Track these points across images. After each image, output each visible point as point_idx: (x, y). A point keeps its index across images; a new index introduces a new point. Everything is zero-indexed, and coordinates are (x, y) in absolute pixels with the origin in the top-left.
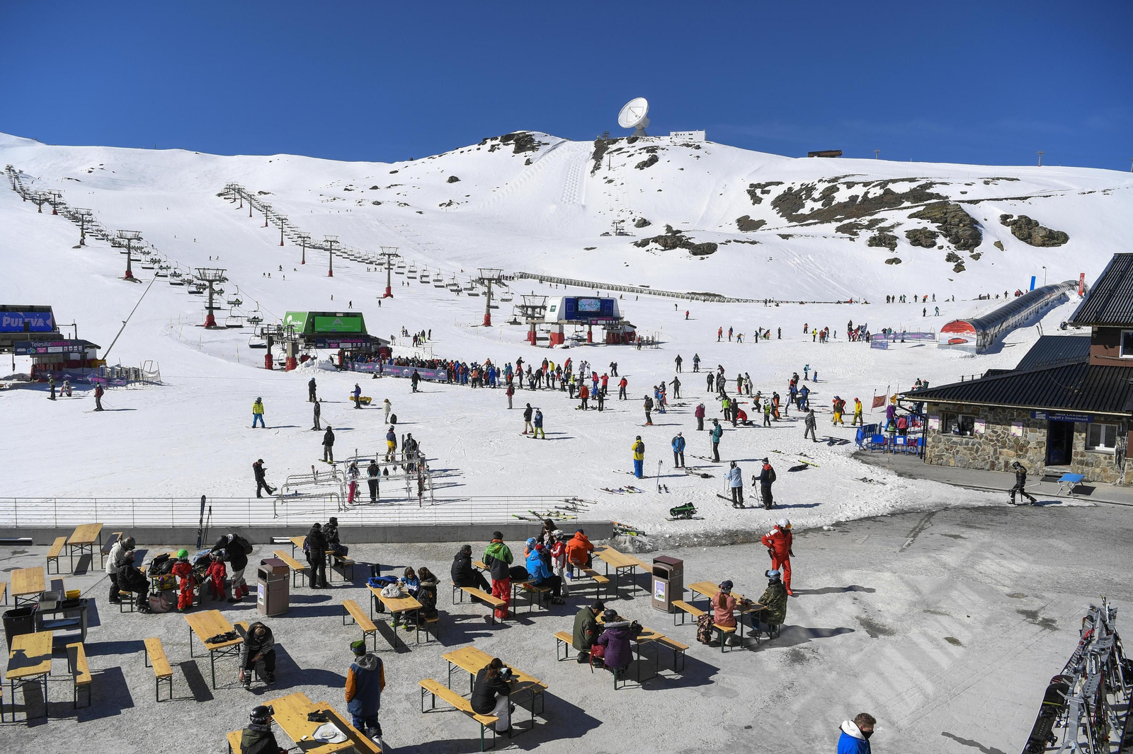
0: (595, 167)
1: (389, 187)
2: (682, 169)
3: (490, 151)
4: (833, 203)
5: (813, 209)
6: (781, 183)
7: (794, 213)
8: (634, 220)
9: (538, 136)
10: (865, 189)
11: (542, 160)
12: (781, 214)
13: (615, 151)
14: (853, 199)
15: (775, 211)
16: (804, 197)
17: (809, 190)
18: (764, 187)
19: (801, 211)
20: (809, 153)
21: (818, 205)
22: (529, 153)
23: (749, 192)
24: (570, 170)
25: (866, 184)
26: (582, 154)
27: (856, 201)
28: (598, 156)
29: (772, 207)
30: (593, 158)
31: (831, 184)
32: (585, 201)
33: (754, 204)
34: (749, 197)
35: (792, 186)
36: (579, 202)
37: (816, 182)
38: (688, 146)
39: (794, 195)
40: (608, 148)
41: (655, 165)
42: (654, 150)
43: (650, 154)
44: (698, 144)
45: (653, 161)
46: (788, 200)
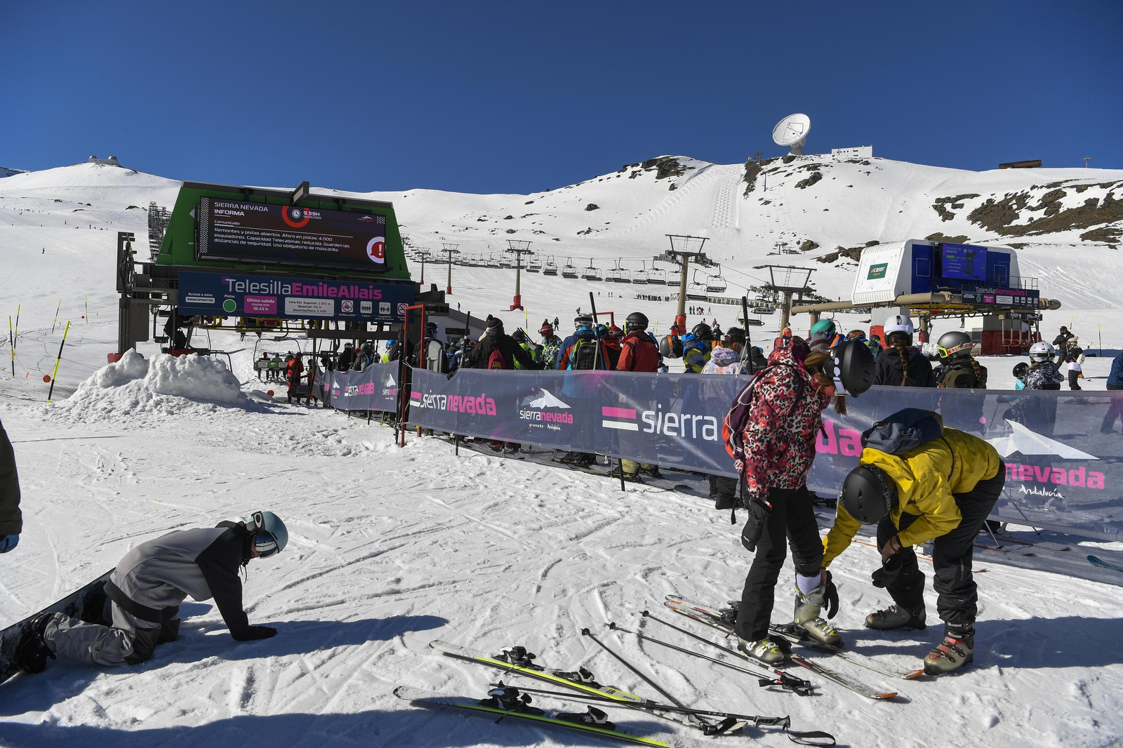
0: (748, 189)
1: (525, 217)
2: (851, 186)
3: (630, 178)
4: (1061, 210)
5: (1031, 219)
6: (977, 195)
7: (1006, 226)
8: (798, 243)
9: (683, 160)
10: (1107, 191)
11: (688, 184)
12: (986, 227)
13: (770, 171)
14: (1091, 203)
15: (976, 226)
16: (1015, 207)
17: (1022, 200)
18: (956, 202)
19: (1014, 223)
21: (1040, 214)
22: (673, 178)
23: (935, 207)
24: (720, 193)
25: (1103, 186)
26: (733, 177)
27: (1096, 205)
28: (750, 177)
29: (970, 222)
30: (745, 180)
31: (1052, 189)
32: (739, 224)
33: (944, 220)
34: (937, 213)
35: (993, 197)
36: (732, 226)
37: (1027, 189)
38: (854, 162)
39: (998, 206)
40: (761, 170)
41: (819, 182)
42: (815, 167)
43: (811, 171)
44: (866, 160)
45: (816, 178)
46: (992, 213)
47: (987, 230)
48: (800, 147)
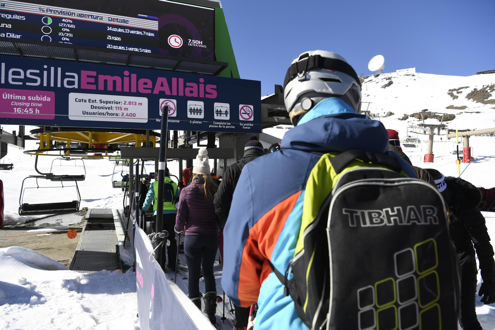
7: (486, 100)
12: (475, 101)
15: (470, 101)
16: (489, 91)
17: (492, 88)
18: (458, 90)
19: (490, 98)
20: (477, 73)
23: (449, 94)
29: (467, 99)
33: (453, 99)
38: (408, 75)
39: (480, 91)
40: (364, 81)
41: (392, 85)
42: (390, 79)
43: (388, 80)
44: (413, 74)
45: (391, 83)
46: (477, 95)
47: (476, 103)
48: (381, 70)
